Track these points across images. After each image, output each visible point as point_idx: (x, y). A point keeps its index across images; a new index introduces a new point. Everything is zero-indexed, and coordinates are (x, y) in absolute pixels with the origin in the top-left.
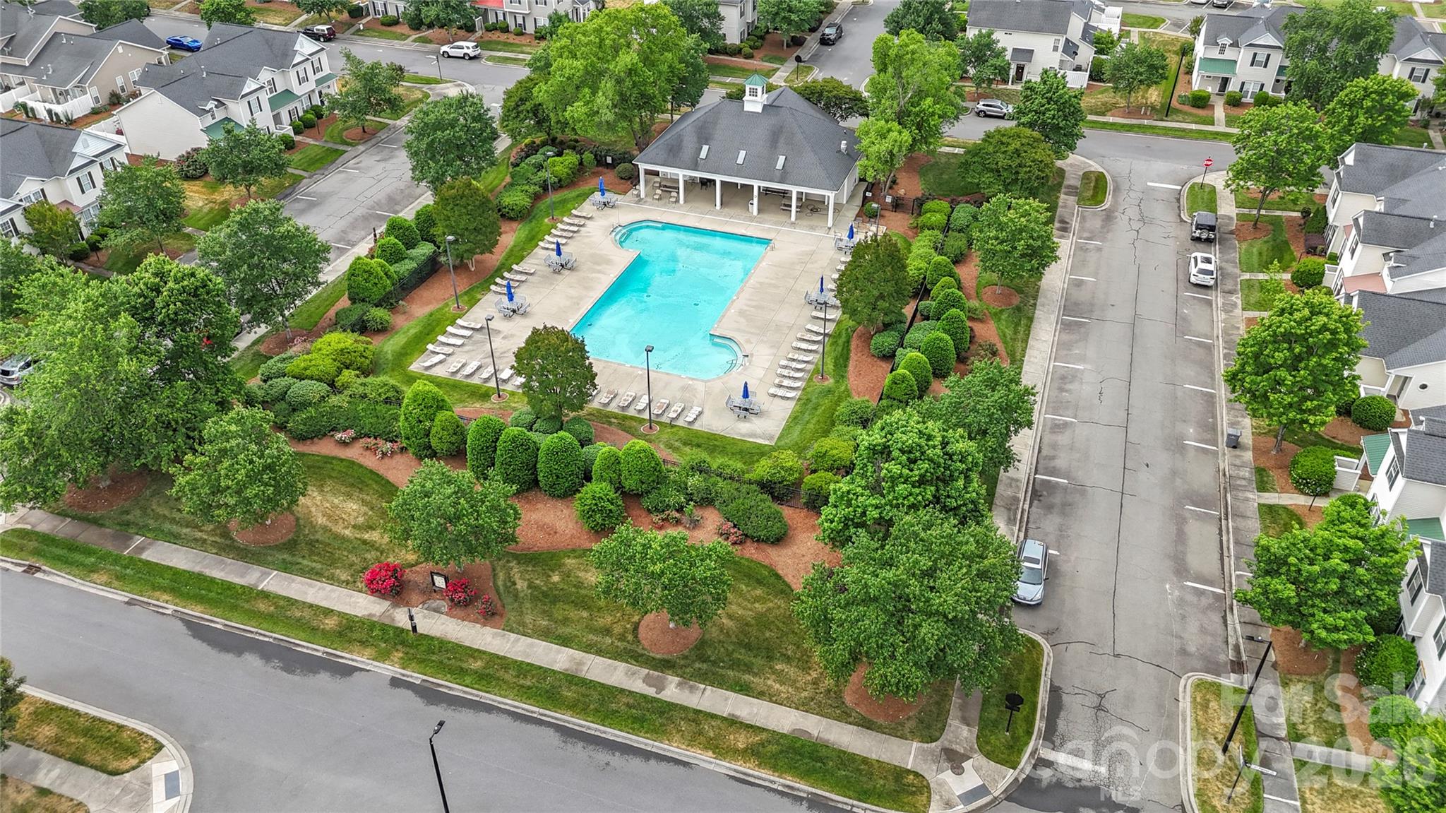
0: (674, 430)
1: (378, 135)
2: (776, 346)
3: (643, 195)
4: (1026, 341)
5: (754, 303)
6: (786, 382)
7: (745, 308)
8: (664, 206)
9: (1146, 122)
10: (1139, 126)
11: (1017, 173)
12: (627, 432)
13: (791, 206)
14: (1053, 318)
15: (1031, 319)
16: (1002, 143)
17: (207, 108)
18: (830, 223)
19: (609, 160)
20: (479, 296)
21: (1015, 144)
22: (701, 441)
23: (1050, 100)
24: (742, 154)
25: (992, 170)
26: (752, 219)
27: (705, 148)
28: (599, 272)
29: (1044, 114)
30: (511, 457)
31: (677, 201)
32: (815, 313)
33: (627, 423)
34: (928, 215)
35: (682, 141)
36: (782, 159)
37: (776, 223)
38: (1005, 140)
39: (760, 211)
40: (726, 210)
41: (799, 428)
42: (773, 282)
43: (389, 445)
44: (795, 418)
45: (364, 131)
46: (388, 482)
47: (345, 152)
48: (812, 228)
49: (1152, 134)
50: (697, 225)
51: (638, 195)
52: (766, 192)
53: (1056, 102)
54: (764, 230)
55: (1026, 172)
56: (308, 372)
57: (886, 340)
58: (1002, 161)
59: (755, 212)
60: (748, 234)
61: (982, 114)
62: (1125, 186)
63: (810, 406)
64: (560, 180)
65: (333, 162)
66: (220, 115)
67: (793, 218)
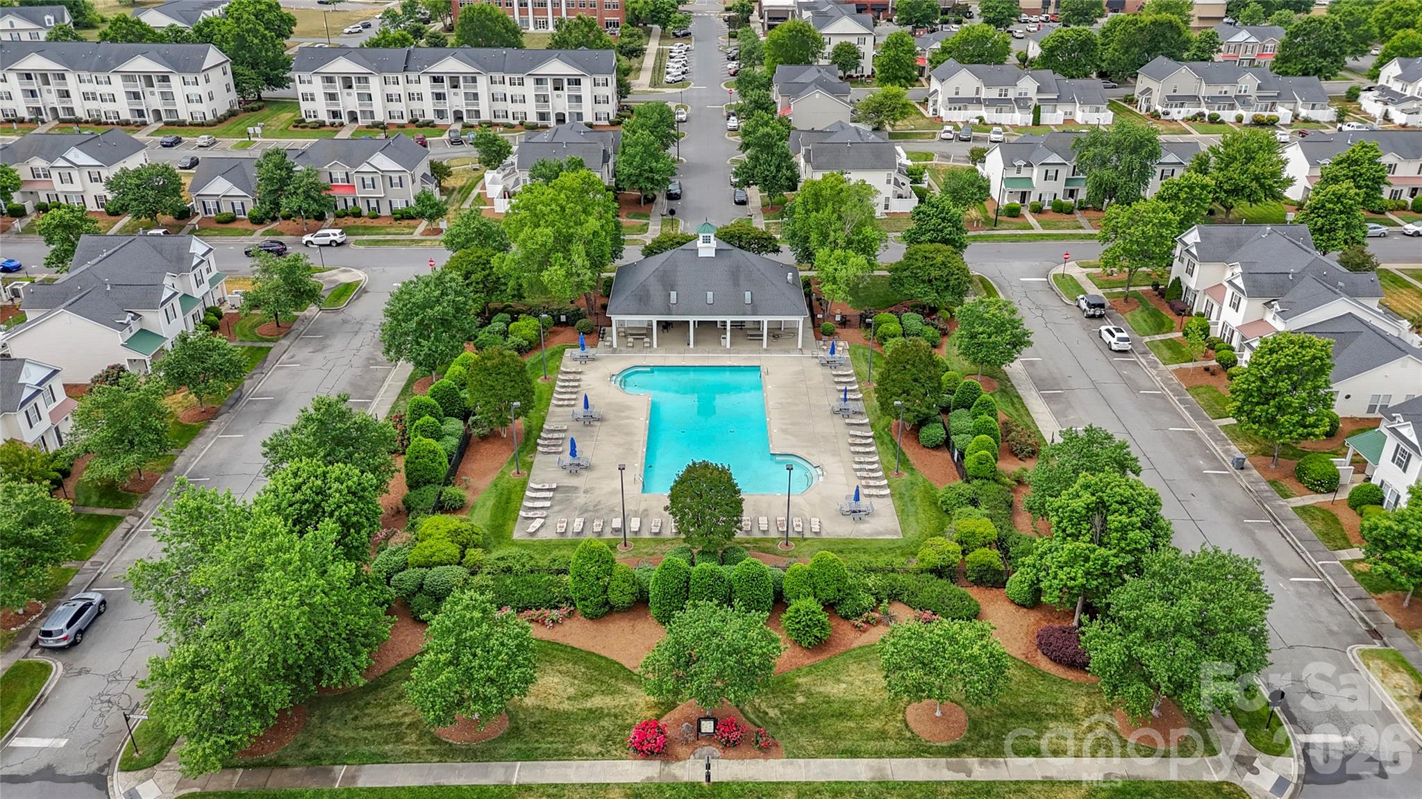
0: (807, 542)
1: (295, 326)
2: (835, 453)
3: (615, 345)
4: (1029, 415)
5: (788, 421)
6: (872, 483)
7: (784, 427)
8: (640, 351)
9: (982, 233)
10: (980, 236)
11: (948, 280)
12: (768, 553)
13: (762, 335)
14: (1034, 393)
15: (1018, 397)
16: (926, 258)
17: (125, 322)
18: (800, 347)
19: (563, 318)
20: (528, 459)
21: (940, 259)
22: (841, 547)
23: (943, 219)
24: (710, 294)
25: (924, 282)
26: (728, 351)
27: (673, 294)
28: (628, 418)
29: (942, 231)
31: (651, 346)
32: (847, 421)
33: (761, 544)
34: (884, 325)
35: (648, 291)
36: (748, 294)
37: (751, 352)
38: (927, 254)
39: (731, 344)
40: (700, 347)
41: (912, 519)
42: (789, 400)
43: (555, 612)
44: (903, 511)
45: (278, 326)
46: (573, 648)
47: (271, 348)
48: (788, 351)
49: (994, 241)
50: (683, 364)
51: (611, 346)
52: (738, 326)
53: (949, 221)
54: (745, 359)
55: (956, 279)
56: (435, 559)
57: (934, 432)
58: (935, 273)
59: (728, 346)
60: (735, 364)
62: (1005, 284)
63: (906, 499)
64: (530, 343)
66: (136, 327)
67: (765, 346)
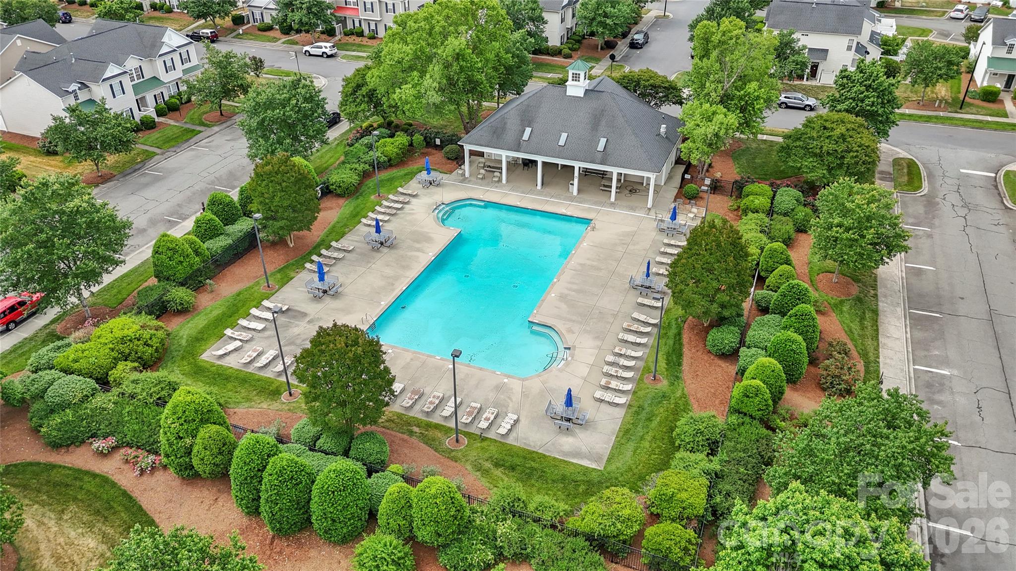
0: (485, 444)
1: (235, 117)
2: (599, 336)
3: (467, 175)
4: (876, 337)
5: (575, 287)
6: (614, 384)
7: (566, 292)
8: (488, 185)
9: (941, 114)
10: (936, 117)
11: (843, 157)
12: (430, 446)
13: (611, 187)
14: (900, 311)
15: (875, 312)
16: (825, 128)
17: (70, 90)
18: (650, 205)
19: (438, 142)
20: (292, 274)
21: (840, 130)
22: (517, 461)
23: (868, 87)
24: (564, 136)
25: (815, 155)
26: (572, 199)
27: (528, 130)
28: (418, 250)
29: (862, 101)
30: (277, 494)
31: (500, 180)
32: (640, 300)
33: (431, 433)
34: (751, 198)
35: (505, 123)
36: (603, 141)
37: (595, 203)
38: (828, 125)
39: (579, 191)
40: (548, 190)
41: (631, 446)
42: (595, 263)
43: (152, 457)
44: (627, 431)
45: (222, 114)
46: (140, 508)
47: (200, 132)
48: (633, 209)
49: (951, 125)
50: (519, 204)
51: (463, 175)
52: (586, 173)
53: (875, 90)
54: (584, 210)
55: (852, 157)
56: (76, 366)
57: (726, 337)
58: (828, 146)
59: (575, 192)
60: (569, 213)
61: (784, 106)
62: (938, 173)
63: (643, 415)
64: (390, 160)
65: (187, 140)
66: (83, 96)
67: (613, 199)
